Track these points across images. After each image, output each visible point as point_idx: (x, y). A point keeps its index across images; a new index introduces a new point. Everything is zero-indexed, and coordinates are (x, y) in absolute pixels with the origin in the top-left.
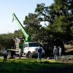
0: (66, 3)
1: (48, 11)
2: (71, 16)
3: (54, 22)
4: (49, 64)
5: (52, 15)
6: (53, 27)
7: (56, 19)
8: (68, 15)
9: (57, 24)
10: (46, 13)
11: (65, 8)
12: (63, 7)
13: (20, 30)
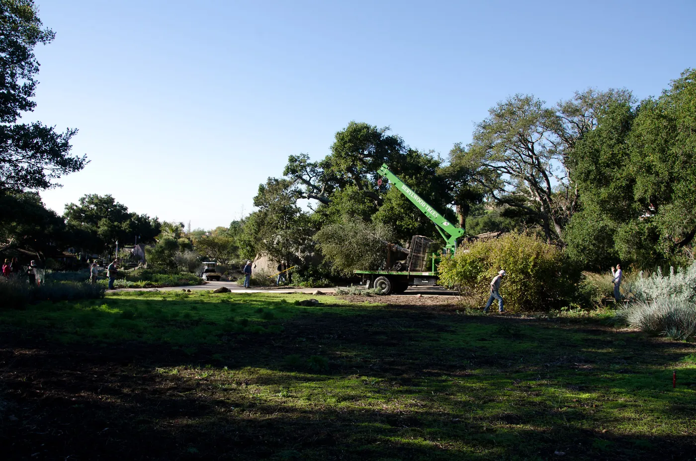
0: (362, 156)
1: (317, 174)
2: (372, 187)
3: (331, 201)
4: (317, 307)
5: (327, 184)
6: (328, 213)
7: (336, 194)
8: (367, 186)
9: (339, 207)
10: (311, 178)
11: (358, 168)
12: (353, 164)
13: (244, 219)
